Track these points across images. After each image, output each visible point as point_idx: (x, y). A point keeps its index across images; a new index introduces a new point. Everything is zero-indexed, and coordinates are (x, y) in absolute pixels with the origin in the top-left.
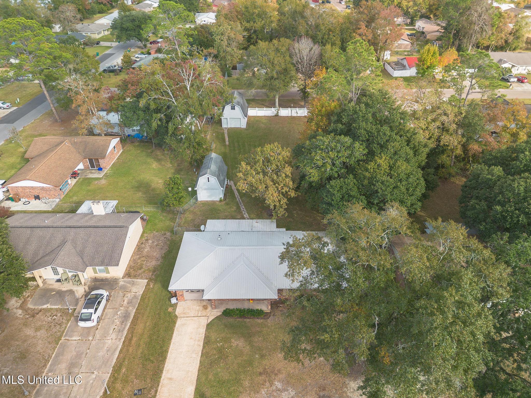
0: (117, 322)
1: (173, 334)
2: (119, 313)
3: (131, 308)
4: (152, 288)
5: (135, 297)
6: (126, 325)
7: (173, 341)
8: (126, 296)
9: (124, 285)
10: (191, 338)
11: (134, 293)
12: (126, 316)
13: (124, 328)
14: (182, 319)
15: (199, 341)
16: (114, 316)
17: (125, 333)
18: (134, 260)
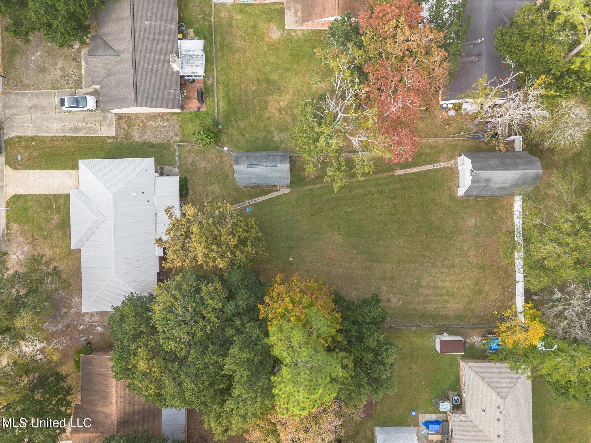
0: (71, 125)
1: (63, 170)
2: (79, 123)
3: (84, 131)
4: (107, 142)
5: (96, 131)
6: (69, 132)
7: (57, 171)
8: (96, 123)
9: (108, 118)
10: (59, 184)
11: (99, 129)
12: (77, 130)
13: (66, 132)
14: (77, 174)
15: (58, 190)
16: (76, 121)
17: (62, 135)
18: (138, 117)
